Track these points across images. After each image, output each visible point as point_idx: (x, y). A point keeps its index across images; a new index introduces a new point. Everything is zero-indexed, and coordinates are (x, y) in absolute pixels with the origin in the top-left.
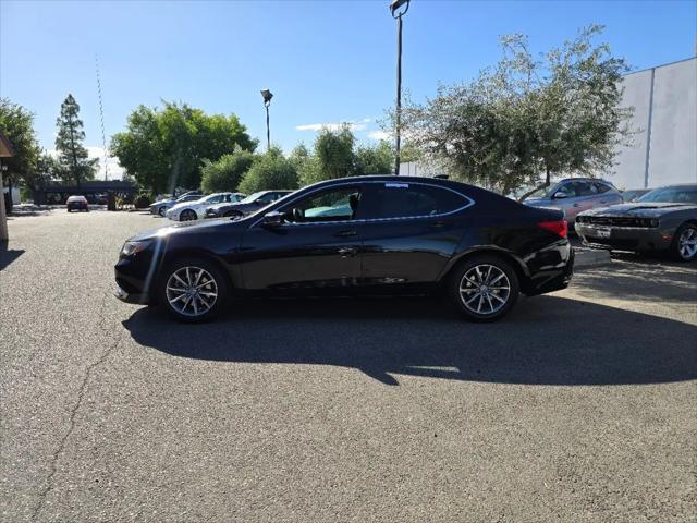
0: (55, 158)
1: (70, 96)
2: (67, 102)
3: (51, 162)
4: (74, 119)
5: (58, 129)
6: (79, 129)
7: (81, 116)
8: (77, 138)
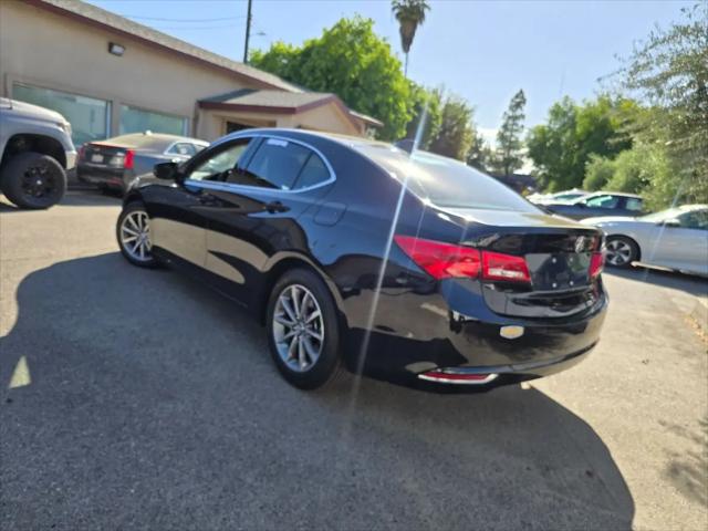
0: (493, 149)
1: (521, 92)
2: (517, 97)
3: (488, 152)
4: (519, 112)
5: (502, 122)
6: (520, 122)
7: (526, 109)
8: (516, 130)
